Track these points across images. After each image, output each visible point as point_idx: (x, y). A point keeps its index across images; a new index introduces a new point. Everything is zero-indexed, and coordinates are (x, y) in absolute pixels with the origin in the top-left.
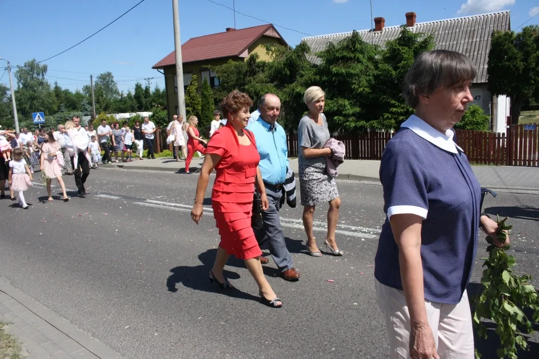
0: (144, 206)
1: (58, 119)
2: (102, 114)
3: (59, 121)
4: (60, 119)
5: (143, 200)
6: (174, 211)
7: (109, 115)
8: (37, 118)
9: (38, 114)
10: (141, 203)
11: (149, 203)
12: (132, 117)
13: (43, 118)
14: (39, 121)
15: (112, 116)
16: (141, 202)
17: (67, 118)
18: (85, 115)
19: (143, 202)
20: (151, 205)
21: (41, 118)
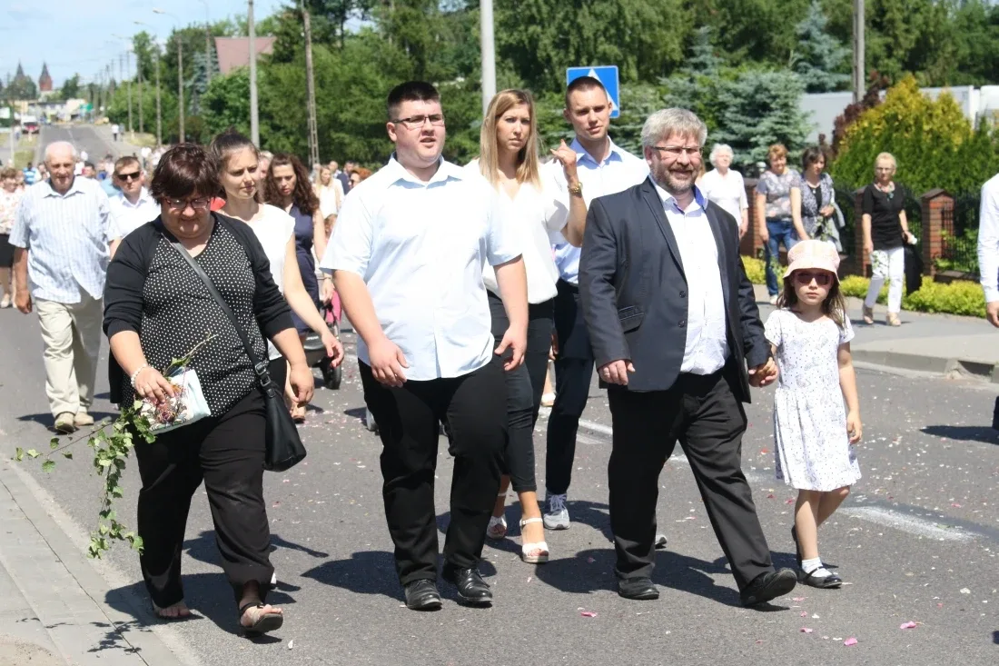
2: (902, 88)
7: (934, 94)
15: (947, 101)
17: (722, 97)
18: (812, 89)
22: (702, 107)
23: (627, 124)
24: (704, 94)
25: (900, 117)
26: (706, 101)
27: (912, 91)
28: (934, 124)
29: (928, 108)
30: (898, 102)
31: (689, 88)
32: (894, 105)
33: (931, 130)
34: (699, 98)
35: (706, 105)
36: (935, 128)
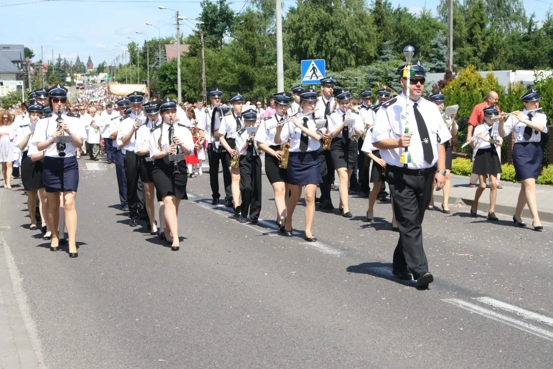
0: (465, 312)
1: (371, 77)
2: (468, 71)
3: (373, 80)
4: (375, 77)
5: (468, 294)
6: (531, 337)
7: (483, 74)
8: (309, 73)
9: (313, 63)
10: (461, 303)
11: (483, 305)
12: (542, 81)
13: (322, 73)
14: (314, 78)
15: (490, 77)
16: (464, 299)
17: (390, 75)
19: (470, 301)
20: (483, 311)
21: (319, 73)
22: (381, 79)
23: (348, 86)
24: (382, 74)
25: (467, 84)
26: (383, 76)
27: (472, 72)
28: (482, 87)
29: (479, 80)
30: (465, 77)
31: (375, 70)
32: (464, 78)
33: (481, 90)
34: (380, 75)
35: (383, 78)
36: (483, 90)
